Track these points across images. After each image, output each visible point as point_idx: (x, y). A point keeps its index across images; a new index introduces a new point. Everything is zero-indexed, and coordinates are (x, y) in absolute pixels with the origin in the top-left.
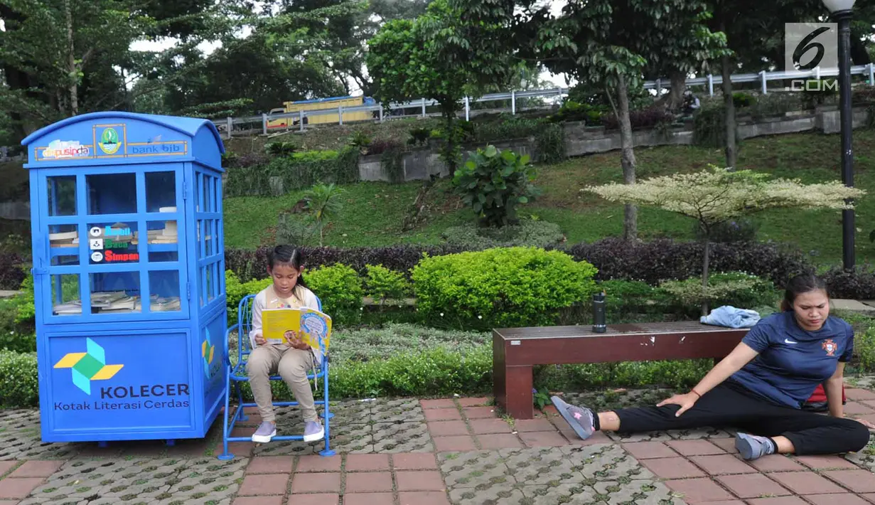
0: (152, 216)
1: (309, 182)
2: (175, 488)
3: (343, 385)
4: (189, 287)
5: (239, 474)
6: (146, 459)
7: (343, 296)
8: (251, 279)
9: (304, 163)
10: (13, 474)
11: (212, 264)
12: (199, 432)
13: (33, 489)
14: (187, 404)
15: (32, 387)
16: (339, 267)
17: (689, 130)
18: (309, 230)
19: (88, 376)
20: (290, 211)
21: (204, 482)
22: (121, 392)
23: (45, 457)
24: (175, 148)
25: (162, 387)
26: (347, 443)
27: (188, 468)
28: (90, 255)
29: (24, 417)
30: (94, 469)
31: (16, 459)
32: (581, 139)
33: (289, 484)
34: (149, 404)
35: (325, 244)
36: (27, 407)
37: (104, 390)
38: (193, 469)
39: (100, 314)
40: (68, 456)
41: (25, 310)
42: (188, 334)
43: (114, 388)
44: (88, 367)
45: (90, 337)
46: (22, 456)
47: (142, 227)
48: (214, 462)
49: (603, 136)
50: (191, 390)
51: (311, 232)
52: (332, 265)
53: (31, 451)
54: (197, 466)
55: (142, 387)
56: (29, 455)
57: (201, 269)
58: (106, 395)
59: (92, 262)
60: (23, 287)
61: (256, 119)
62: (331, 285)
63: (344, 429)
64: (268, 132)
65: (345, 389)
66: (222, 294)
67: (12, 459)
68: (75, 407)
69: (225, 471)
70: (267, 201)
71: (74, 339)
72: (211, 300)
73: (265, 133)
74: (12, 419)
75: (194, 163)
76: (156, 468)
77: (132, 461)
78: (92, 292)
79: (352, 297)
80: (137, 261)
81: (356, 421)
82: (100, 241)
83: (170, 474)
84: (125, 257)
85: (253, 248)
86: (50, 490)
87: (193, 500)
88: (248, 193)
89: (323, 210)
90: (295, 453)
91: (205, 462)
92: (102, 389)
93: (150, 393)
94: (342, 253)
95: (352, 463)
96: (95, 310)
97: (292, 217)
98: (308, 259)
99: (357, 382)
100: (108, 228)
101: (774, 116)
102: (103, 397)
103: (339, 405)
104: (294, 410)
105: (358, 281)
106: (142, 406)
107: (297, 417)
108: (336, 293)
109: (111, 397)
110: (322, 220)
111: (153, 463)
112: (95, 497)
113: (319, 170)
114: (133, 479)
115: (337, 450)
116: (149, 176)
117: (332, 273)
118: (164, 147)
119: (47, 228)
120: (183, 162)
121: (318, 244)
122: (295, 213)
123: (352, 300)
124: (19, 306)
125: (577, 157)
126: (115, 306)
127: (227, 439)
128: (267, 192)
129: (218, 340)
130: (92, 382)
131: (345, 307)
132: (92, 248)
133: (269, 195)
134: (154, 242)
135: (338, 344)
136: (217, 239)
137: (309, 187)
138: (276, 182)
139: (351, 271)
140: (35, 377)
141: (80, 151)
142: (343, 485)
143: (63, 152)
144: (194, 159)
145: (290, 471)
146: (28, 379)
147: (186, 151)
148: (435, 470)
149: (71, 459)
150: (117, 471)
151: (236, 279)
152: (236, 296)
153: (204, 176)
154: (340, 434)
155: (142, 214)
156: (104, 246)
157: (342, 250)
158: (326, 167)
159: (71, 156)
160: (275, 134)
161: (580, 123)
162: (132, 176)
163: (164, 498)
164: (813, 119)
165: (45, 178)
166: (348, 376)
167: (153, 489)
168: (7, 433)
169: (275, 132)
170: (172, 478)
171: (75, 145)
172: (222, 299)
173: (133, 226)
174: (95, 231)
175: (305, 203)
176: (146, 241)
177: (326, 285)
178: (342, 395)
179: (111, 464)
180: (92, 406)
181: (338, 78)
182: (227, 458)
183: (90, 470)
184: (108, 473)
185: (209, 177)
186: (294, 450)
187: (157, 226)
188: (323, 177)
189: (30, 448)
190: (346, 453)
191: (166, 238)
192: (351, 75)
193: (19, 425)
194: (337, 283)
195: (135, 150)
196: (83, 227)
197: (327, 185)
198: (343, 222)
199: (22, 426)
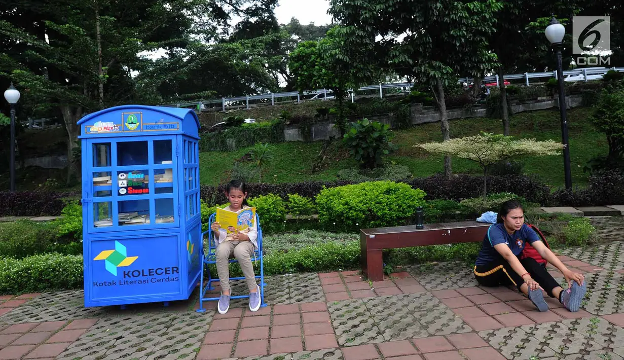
0: (157, 166)
1: (252, 142)
2: (170, 329)
3: (272, 267)
4: (179, 208)
5: (209, 320)
6: (152, 315)
7: (273, 214)
8: (215, 205)
9: (249, 130)
10: (66, 328)
11: (193, 195)
12: (184, 296)
13: (80, 336)
14: (178, 279)
15: (74, 276)
16: (271, 196)
17: (484, 108)
18: (252, 173)
19: (115, 264)
20: (240, 161)
21: (188, 325)
22: (136, 274)
23: (85, 317)
24: (172, 126)
25: (162, 269)
26: (274, 299)
27: (178, 318)
28: (119, 191)
29: (69, 295)
30: (119, 322)
31: (67, 320)
32: (421, 114)
33: (240, 324)
34: (153, 280)
35: (262, 182)
36: (70, 289)
37: (125, 273)
38: (181, 319)
39: (124, 226)
40: (102, 316)
41: (65, 228)
42: (179, 236)
43: (132, 271)
44: (116, 258)
45: (117, 240)
46: (71, 317)
47: (151, 173)
48: (193, 314)
49: (433, 112)
50: (180, 271)
51: (253, 174)
52: (267, 194)
53: (76, 315)
54: (184, 317)
55: (150, 270)
56: (74, 317)
57: (186, 197)
58: (126, 276)
59: (119, 194)
60: (63, 213)
61: (218, 101)
62: (266, 207)
63: (272, 292)
64: (226, 109)
65: (274, 269)
66: (198, 213)
67: (64, 320)
68: (106, 284)
69: (201, 318)
70: (225, 154)
71: (107, 242)
72: (192, 216)
73: (224, 110)
74: (61, 297)
75: (183, 135)
76: (158, 319)
77: (142, 317)
78: (119, 213)
79: (279, 214)
80: (148, 193)
81: (280, 287)
82: (125, 182)
83: (167, 322)
84: (141, 191)
85: (216, 185)
86: (91, 336)
87: (182, 335)
88: (212, 149)
89: (261, 160)
90: (243, 306)
91: (188, 314)
92: (124, 272)
93: (154, 273)
94: (273, 187)
95: (277, 310)
96: (121, 224)
97: (241, 164)
98: (251, 191)
99: (281, 264)
100: (130, 174)
101: (531, 100)
102: (125, 277)
103: (270, 278)
104: (243, 282)
105: (283, 204)
106: (149, 281)
107: (244, 286)
108: (269, 212)
109: (130, 277)
110: (260, 166)
111: (155, 317)
112: (121, 338)
113: (259, 135)
114: (144, 326)
115: (269, 303)
116: (155, 142)
117: (267, 199)
118: (165, 126)
119: (92, 174)
120: (177, 135)
121: (258, 182)
122: (243, 162)
123: (279, 216)
124: (60, 226)
125: (418, 125)
126: (134, 221)
127: (202, 299)
128: (225, 148)
129: (196, 241)
130: (118, 268)
131: (275, 221)
132: (120, 186)
133: (226, 150)
134: (158, 182)
135: (270, 244)
136: (196, 179)
137: (253, 145)
138: (231, 142)
139: (279, 198)
140: (76, 269)
141: (113, 128)
142: (271, 322)
143: (103, 129)
144: (183, 133)
145: (240, 316)
146: (72, 271)
147: (178, 128)
148: (325, 311)
149: (103, 317)
150: (133, 323)
151: (205, 205)
152: (206, 216)
153: (188, 142)
154: (270, 295)
155: (151, 166)
156: (127, 185)
157: (273, 185)
158: (263, 133)
159: (107, 131)
160: (230, 111)
161: (420, 104)
162: (146, 142)
163: (164, 335)
164: (553, 101)
165: (91, 145)
166: (275, 261)
167: (157, 331)
168: (59, 305)
169: (230, 109)
170: (168, 324)
171: (111, 125)
172: (198, 216)
173: (146, 172)
174: (122, 175)
175: (249, 155)
176: (153, 181)
177: (262, 207)
178: (272, 273)
179: (129, 319)
180: (118, 283)
181: (271, 75)
182: (202, 311)
183: (116, 323)
184: (128, 324)
185: (191, 142)
186: (243, 305)
187: (160, 172)
188: (261, 138)
189: (75, 313)
190: (274, 305)
191: (166, 180)
192: (280, 73)
193: (67, 299)
194: (270, 206)
195: (147, 127)
196: (114, 173)
197: (264, 144)
198: (274, 167)
199: (68, 300)
